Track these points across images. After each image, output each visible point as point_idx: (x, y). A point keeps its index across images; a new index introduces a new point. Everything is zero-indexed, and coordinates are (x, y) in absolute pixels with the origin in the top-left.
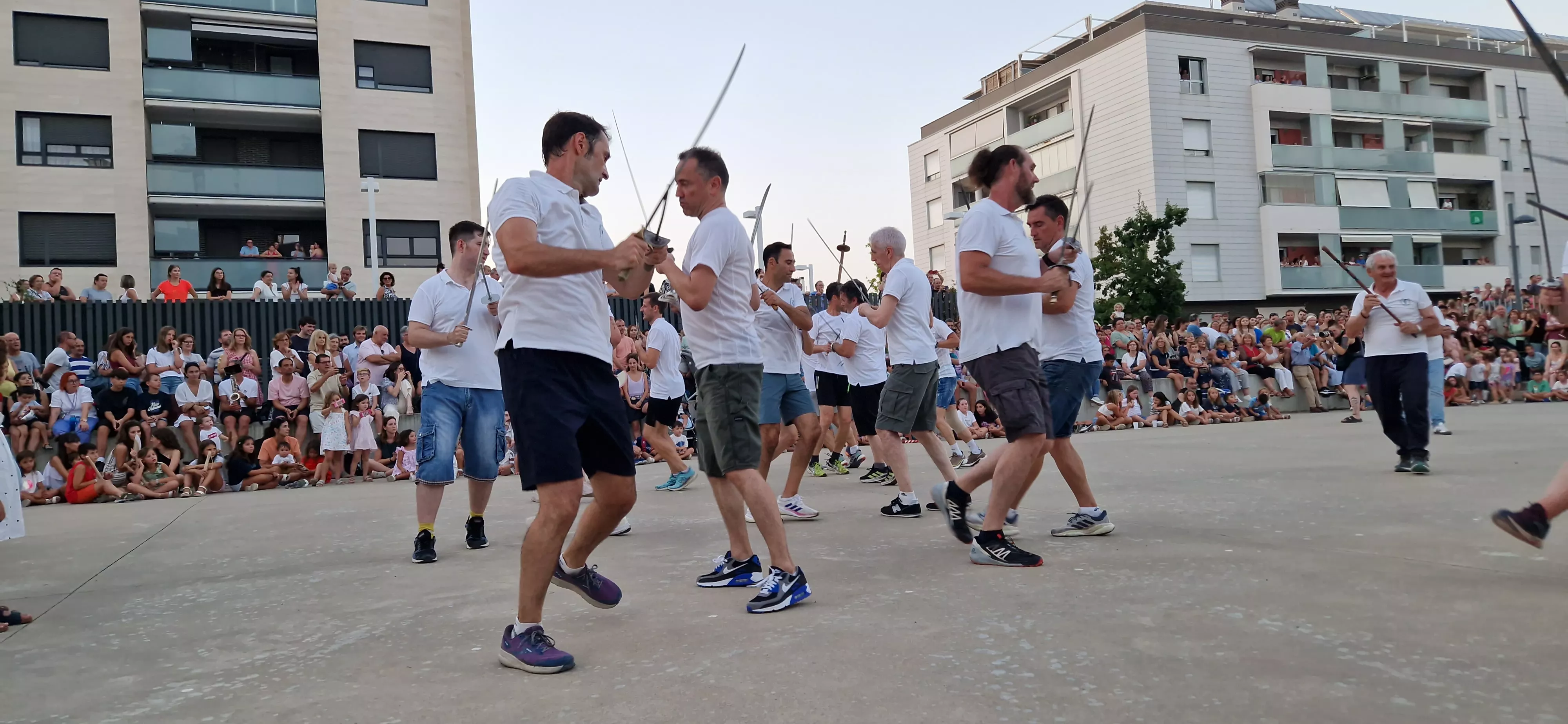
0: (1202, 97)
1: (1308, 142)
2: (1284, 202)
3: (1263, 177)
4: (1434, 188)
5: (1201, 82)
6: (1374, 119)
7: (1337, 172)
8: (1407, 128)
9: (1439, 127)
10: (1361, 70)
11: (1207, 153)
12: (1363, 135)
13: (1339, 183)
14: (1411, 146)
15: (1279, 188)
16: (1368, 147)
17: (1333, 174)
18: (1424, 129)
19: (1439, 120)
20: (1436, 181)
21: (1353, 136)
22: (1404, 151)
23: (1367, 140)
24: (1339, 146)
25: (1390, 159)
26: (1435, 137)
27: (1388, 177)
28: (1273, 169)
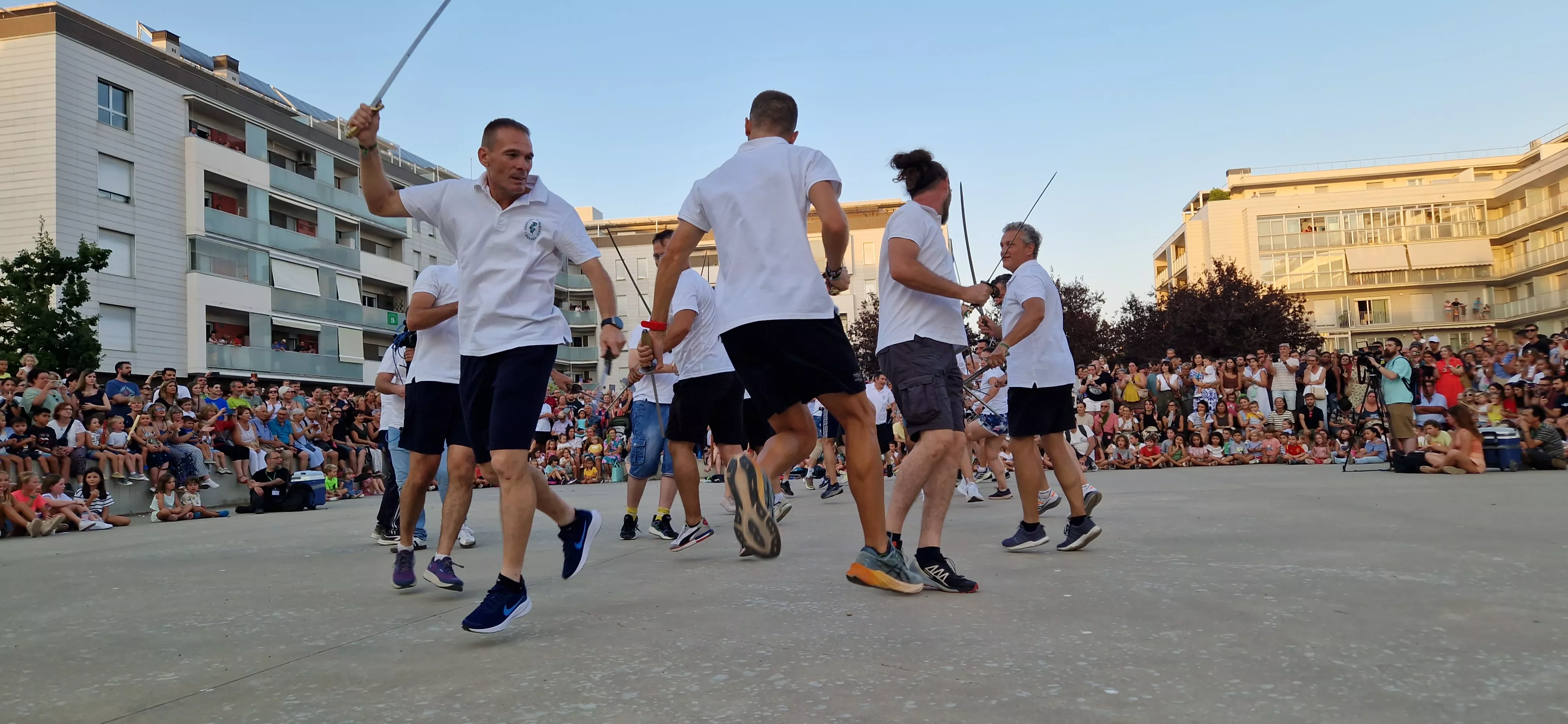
0: (124, 133)
1: (244, 214)
2: (214, 272)
3: (193, 241)
4: (359, 284)
5: (124, 115)
6: (309, 205)
7: (272, 251)
8: (339, 222)
9: (366, 228)
10: (299, 154)
11: (127, 200)
12: (297, 220)
13: (273, 262)
14: (340, 240)
15: (210, 256)
16: (301, 232)
17: (268, 252)
18: (353, 227)
19: (367, 221)
20: (361, 278)
21: (288, 219)
22: (335, 243)
23: (301, 225)
24: (275, 226)
25: (321, 249)
26: (362, 237)
27: (319, 266)
28: (206, 235)
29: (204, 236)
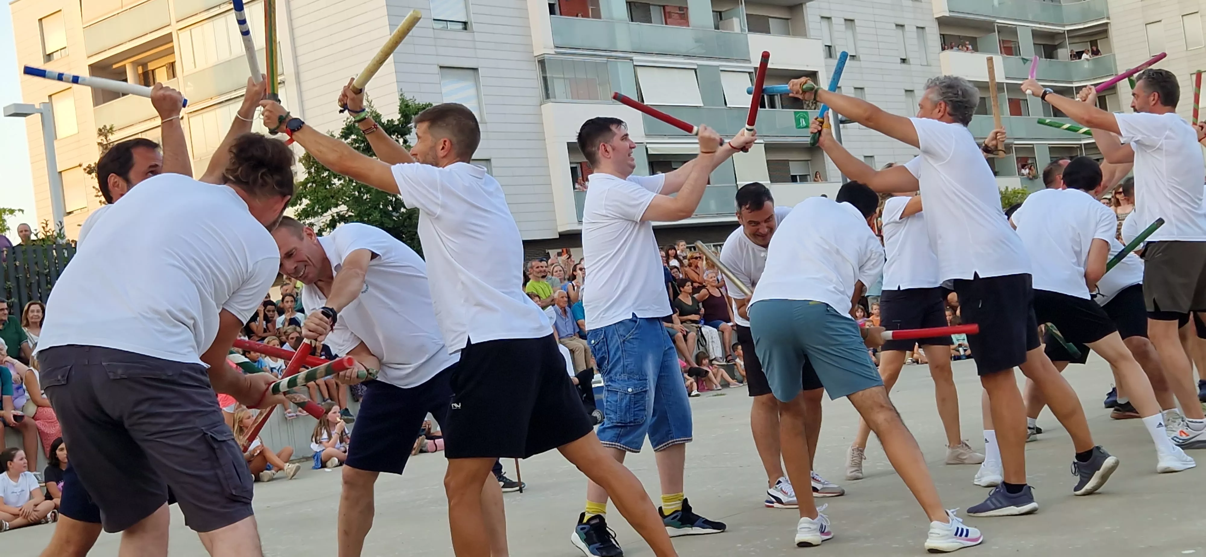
1: (597, 14)
2: (572, 97)
3: (542, 63)
4: (751, 80)
7: (636, 57)
11: (465, 25)
12: (664, 7)
13: (640, 71)
14: (720, 23)
15: (564, 78)
16: (672, 24)
17: (631, 60)
18: (734, 1)
20: (753, 70)
21: (651, 7)
22: (714, 30)
23: (669, 13)
24: (636, 22)
25: (697, 41)
26: (748, 13)
27: (697, 65)
28: (555, 52)
29: (554, 53)
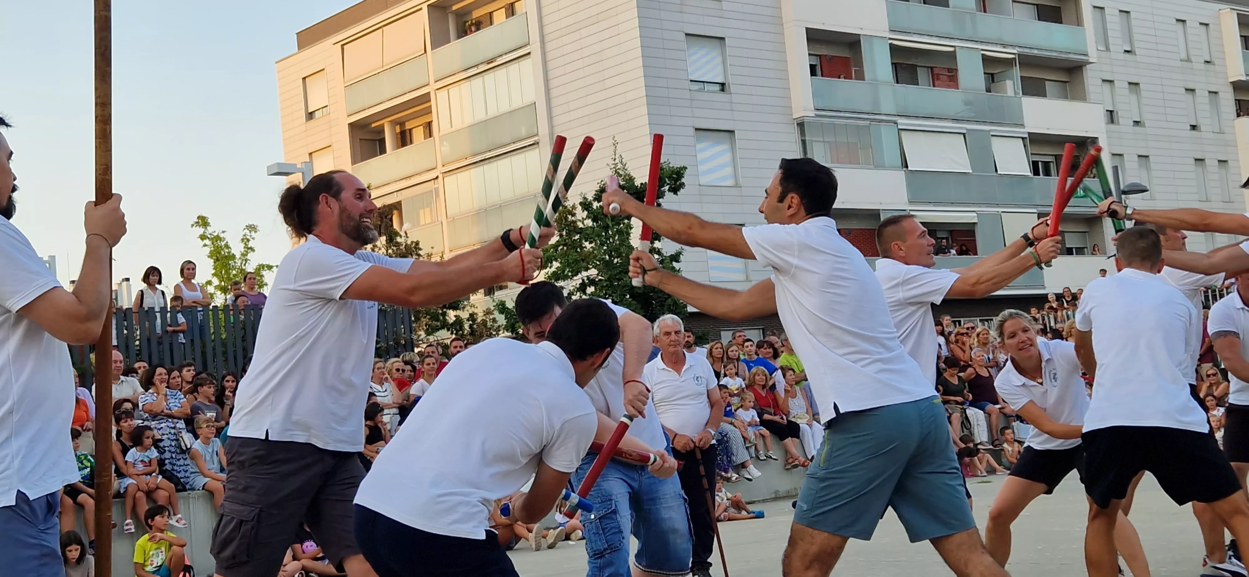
0: (713, 3)
1: (860, 76)
3: (801, 125)
4: (1025, 146)
6: (943, 45)
7: (900, 121)
8: (986, 60)
9: (1027, 61)
11: (723, 87)
12: (932, 68)
14: (992, 85)
15: (824, 142)
16: (938, 86)
17: (896, 123)
18: (1008, 63)
19: (1026, 50)
20: (1026, 136)
21: (918, 69)
22: (985, 92)
23: (938, 74)
24: (902, 84)
25: (967, 103)
26: (1022, 75)
27: (967, 129)
28: (815, 114)
29: (814, 116)
